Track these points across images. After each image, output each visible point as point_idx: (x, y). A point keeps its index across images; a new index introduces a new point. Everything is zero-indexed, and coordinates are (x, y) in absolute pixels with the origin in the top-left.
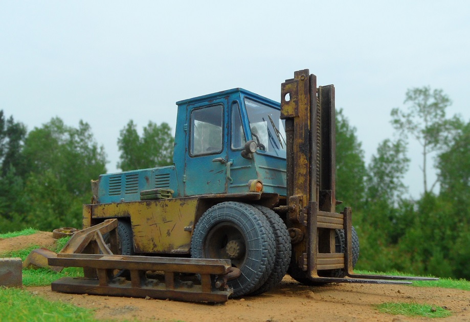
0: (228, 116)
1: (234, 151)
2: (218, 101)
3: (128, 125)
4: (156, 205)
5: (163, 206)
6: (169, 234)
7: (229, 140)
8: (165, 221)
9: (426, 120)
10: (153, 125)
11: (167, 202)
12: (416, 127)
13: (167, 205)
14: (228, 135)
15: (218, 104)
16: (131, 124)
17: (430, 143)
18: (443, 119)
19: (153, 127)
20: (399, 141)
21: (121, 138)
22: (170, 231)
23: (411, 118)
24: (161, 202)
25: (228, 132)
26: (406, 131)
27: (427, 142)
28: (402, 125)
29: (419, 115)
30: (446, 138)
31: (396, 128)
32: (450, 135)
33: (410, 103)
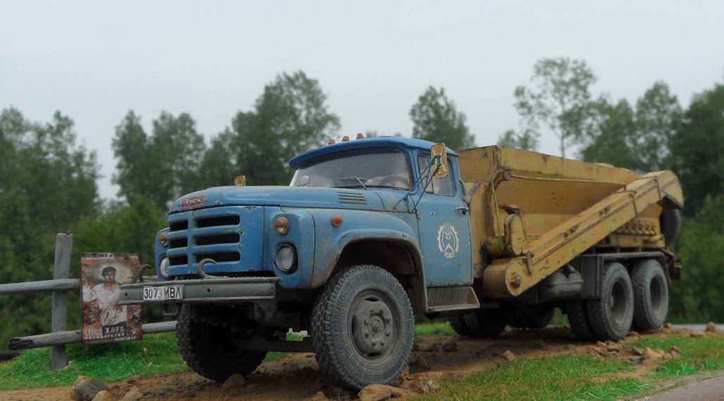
3: (127, 118)
9: (562, 103)
10: (168, 117)
12: (550, 112)
16: (131, 118)
17: (569, 134)
18: (586, 102)
19: (167, 121)
20: (528, 131)
21: (117, 138)
23: (543, 100)
26: (536, 118)
27: (565, 132)
28: (530, 110)
29: (553, 96)
30: (590, 126)
31: (523, 114)
32: (594, 122)
33: (540, 79)
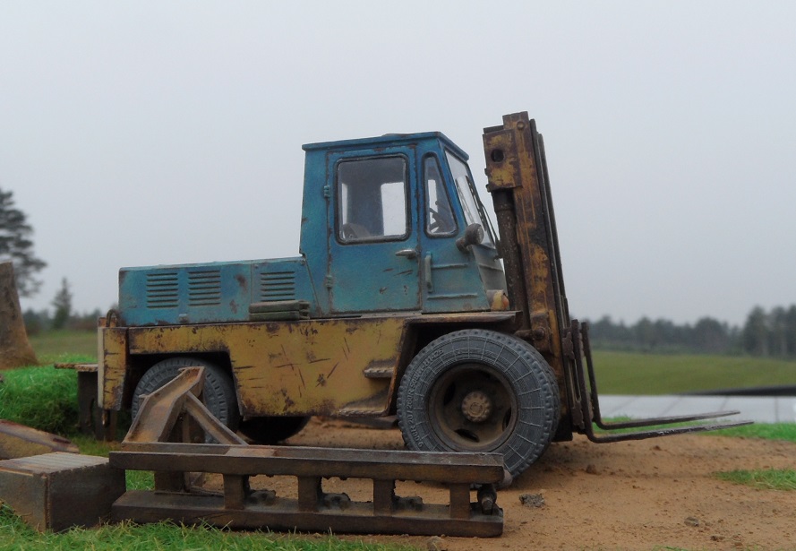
0: (417, 177)
1: (433, 237)
2: (395, 149)
4: (291, 331)
5: (307, 333)
6: (321, 381)
7: (421, 217)
8: (311, 359)
11: (315, 325)
13: (315, 332)
14: (418, 210)
15: (395, 156)
22: (325, 377)
24: (302, 324)
25: (418, 205)
